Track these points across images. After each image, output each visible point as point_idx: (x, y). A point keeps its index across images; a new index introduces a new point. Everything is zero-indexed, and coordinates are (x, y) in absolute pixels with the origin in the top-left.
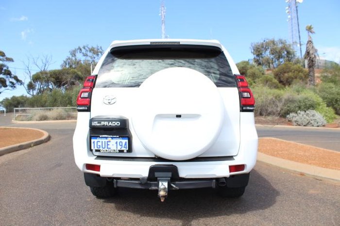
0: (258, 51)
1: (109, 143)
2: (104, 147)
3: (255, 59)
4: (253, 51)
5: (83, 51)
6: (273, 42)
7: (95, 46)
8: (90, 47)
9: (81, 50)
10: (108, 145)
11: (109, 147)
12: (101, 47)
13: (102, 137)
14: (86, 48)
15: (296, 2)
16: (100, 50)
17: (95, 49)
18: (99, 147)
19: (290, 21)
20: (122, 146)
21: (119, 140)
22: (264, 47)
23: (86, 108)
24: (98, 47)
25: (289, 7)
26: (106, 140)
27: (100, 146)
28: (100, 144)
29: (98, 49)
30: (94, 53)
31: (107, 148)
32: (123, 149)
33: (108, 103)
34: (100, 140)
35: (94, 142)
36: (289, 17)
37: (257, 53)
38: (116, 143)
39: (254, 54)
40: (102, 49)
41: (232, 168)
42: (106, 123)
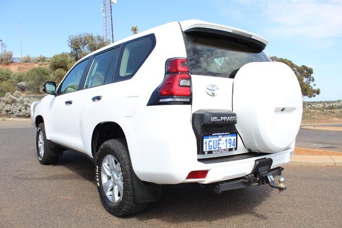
0: (76, 44)
1: (220, 142)
2: (215, 147)
3: (72, 52)
4: (70, 44)
6: (92, 38)
10: (219, 144)
11: (220, 146)
13: (214, 136)
15: (111, 2)
18: (210, 148)
19: (105, 20)
20: (231, 144)
21: (228, 138)
22: (83, 41)
23: (188, 100)
25: (104, 5)
26: (217, 139)
27: (211, 146)
28: (211, 144)
31: (218, 148)
32: (232, 147)
33: (211, 94)
34: (212, 139)
35: (206, 143)
36: (104, 15)
37: (75, 47)
38: (226, 141)
39: (71, 47)
42: (224, 118)
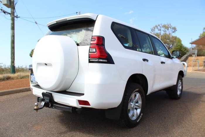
5: (159, 27)
7: (166, 24)
8: (163, 24)
9: (157, 27)
12: (170, 24)
14: (160, 26)
16: (170, 26)
17: (167, 26)
24: (168, 24)
29: (168, 25)
30: (166, 28)
35: (31, 77)
40: (170, 25)
41: (81, 102)
